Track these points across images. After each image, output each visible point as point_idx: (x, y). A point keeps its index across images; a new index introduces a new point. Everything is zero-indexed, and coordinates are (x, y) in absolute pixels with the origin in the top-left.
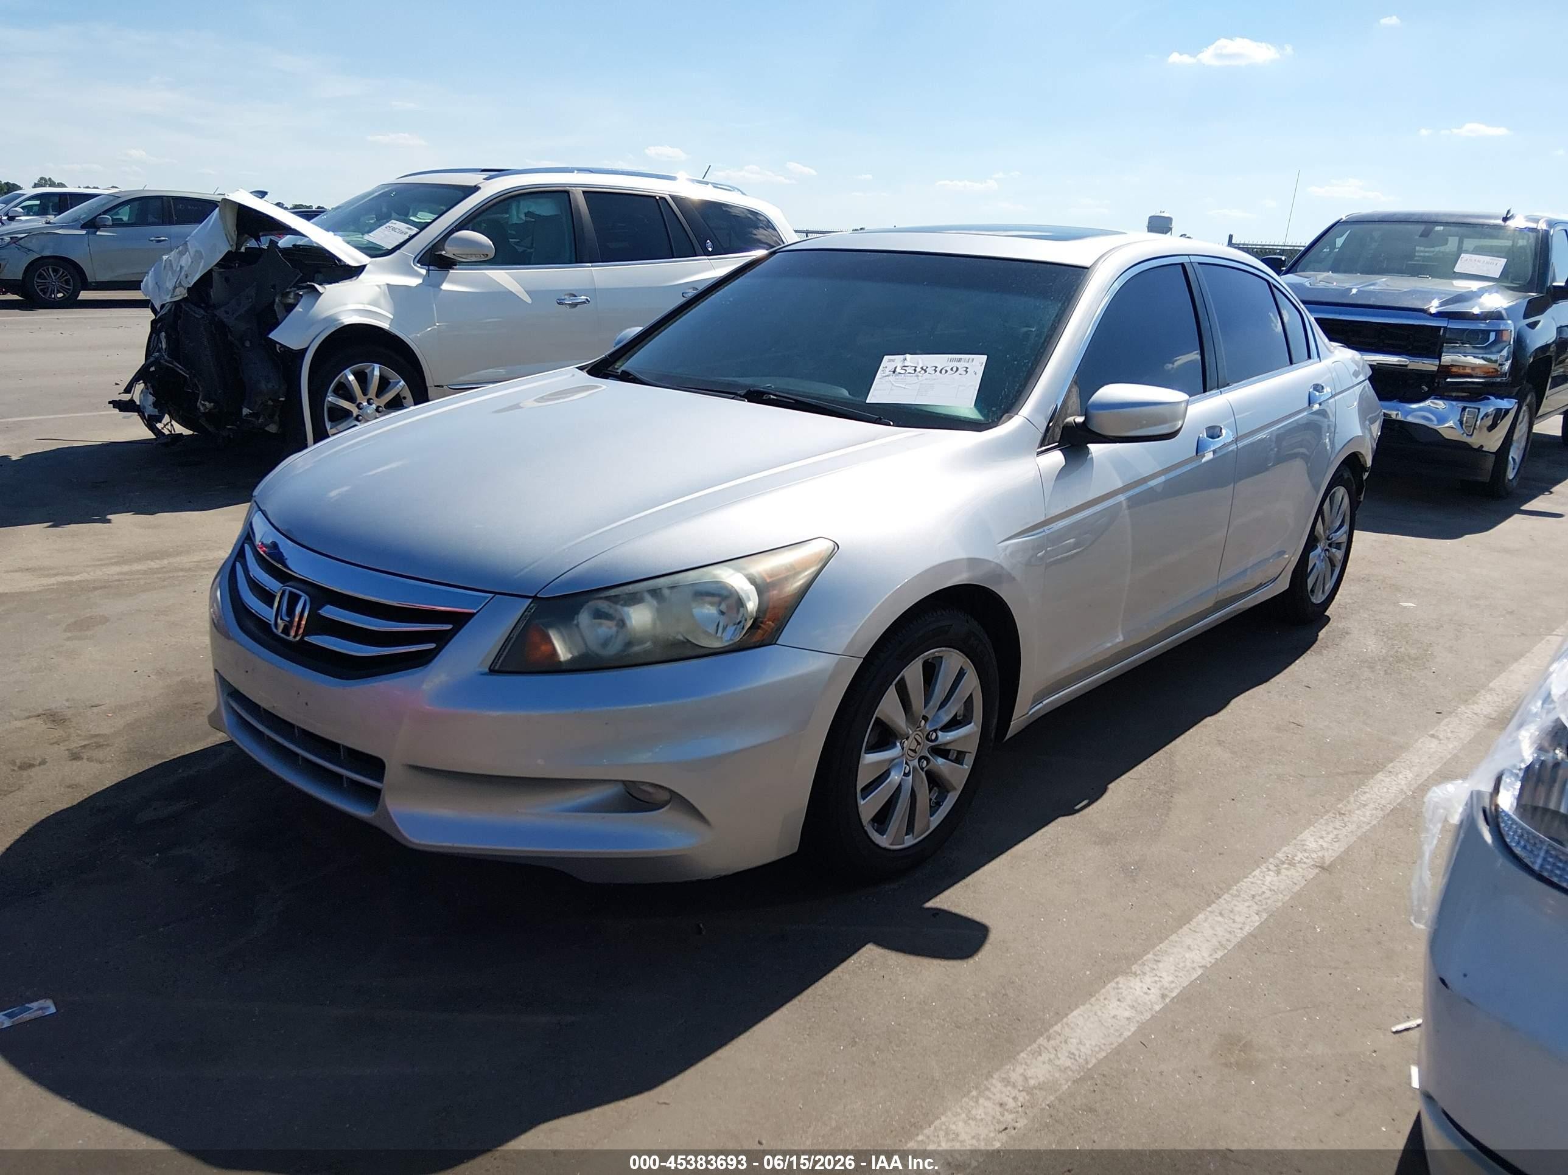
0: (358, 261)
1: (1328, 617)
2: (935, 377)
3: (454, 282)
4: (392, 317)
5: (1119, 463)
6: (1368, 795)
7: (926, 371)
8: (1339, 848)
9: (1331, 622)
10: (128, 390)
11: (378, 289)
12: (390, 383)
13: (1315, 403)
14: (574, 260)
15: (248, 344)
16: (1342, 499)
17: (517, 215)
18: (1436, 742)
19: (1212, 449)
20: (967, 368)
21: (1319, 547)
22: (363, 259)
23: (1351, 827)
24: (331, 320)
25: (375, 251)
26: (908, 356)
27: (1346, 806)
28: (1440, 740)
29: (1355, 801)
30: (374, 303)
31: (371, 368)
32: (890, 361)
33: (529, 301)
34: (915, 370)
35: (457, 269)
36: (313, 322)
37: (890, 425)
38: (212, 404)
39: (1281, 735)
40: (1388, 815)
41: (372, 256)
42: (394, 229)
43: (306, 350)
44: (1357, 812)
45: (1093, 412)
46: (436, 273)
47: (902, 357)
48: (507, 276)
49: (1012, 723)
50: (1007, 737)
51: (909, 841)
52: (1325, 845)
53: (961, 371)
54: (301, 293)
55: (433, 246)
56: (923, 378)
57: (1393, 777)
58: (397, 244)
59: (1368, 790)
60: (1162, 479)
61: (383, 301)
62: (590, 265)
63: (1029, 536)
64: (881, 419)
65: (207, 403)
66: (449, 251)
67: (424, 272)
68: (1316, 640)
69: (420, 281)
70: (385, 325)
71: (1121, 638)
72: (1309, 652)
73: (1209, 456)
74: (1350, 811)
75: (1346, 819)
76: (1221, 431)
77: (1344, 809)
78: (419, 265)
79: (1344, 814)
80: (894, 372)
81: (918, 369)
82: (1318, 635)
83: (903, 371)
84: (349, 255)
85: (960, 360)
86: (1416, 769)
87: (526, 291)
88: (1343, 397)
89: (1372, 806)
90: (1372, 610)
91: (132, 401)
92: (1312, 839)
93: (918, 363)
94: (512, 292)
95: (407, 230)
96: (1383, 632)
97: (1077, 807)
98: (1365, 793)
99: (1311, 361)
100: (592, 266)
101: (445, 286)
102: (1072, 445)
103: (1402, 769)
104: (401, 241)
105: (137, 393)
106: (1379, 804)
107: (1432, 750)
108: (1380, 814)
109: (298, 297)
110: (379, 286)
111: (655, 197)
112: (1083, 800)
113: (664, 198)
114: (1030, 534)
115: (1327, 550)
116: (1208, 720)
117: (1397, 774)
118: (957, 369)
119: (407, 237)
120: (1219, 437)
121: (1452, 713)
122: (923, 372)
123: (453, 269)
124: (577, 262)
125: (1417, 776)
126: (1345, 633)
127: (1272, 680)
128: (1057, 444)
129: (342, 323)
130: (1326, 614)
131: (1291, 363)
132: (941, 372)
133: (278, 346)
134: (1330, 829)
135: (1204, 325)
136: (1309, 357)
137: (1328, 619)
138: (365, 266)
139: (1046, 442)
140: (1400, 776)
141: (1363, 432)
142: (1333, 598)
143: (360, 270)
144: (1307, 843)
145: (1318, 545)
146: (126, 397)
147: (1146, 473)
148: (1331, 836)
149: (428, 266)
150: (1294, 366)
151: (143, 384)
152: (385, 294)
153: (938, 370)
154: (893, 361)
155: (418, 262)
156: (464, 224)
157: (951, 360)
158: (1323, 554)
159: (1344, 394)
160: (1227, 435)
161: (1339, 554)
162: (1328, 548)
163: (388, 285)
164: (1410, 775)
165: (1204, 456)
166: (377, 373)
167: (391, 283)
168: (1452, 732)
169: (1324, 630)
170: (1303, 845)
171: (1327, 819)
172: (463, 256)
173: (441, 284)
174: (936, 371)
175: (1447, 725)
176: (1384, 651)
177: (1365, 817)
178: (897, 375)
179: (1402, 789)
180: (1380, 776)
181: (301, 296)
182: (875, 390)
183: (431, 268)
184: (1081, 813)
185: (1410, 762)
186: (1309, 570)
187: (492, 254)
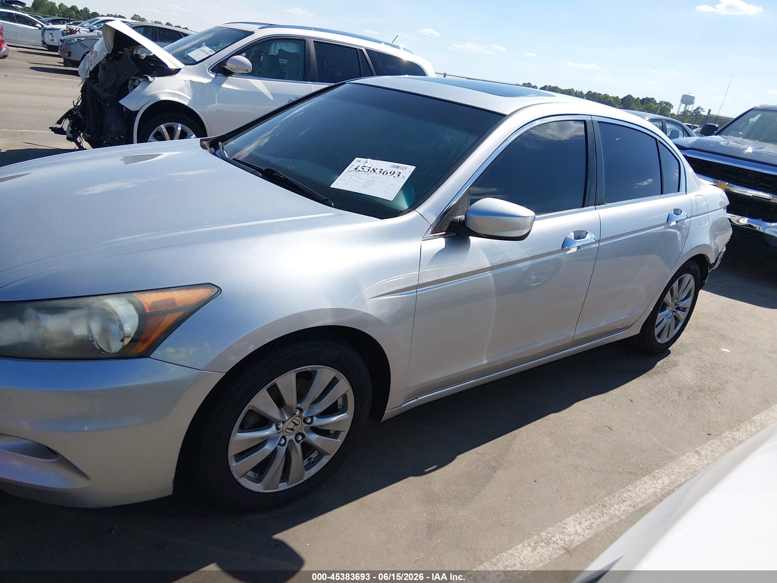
0: (175, 65)
1: (670, 351)
2: (378, 177)
3: (230, 83)
4: (190, 99)
5: (487, 251)
6: (630, 493)
7: (375, 171)
8: (588, 534)
9: (670, 355)
10: (59, 122)
11: (184, 82)
12: (187, 134)
13: (672, 221)
14: (302, 80)
15: (108, 105)
16: (689, 281)
17: (274, 50)
18: (697, 457)
19: (577, 245)
20: (400, 173)
21: (668, 310)
22: (180, 65)
23: (606, 518)
24: (154, 96)
25: (189, 62)
26: (369, 160)
27: (610, 499)
28: (701, 456)
29: (619, 497)
30: (181, 90)
31: (177, 125)
32: (358, 161)
33: (272, 98)
34: (369, 170)
35: (234, 77)
36: (144, 97)
37: (331, 206)
38: (89, 135)
39: (594, 434)
40: (636, 512)
41: (186, 64)
42: (203, 51)
43: (138, 111)
44: (616, 506)
45: (469, 215)
46: (220, 77)
47: (365, 160)
48: (261, 83)
49: (386, 412)
50: (382, 421)
51: (283, 486)
52: (579, 530)
53: (396, 175)
54: (141, 80)
55: (221, 62)
56: (371, 176)
57: (654, 481)
58: (202, 59)
59: (631, 489)
60: (529, 263)
61: (186, 90)
62: (311, 82)
63: (401, 295)
64: (327, 200)
65: (86, 135)
66: (229, 66)
67: (213, 76)
68: (654, 367)
69: (210, 81)
70: (186, 103)
71: (485, 362)
72: (644, 375)
73: (574, 250)
74: (611, 504)
75: (605, 511)
76: (586, 235)
77: (608, 502)
78: (211, 72)
79: (606, 506)
80: (356, 169)
81: (371, 170)
82: (656, 364)
83: (362, 169)
84: (172, 62)
85: (398, 167)
86: (673, 476)
87: (271, 94)
88: (698, 218)
89: (628, 502)
90: (700, 351)
91: (62, 128)
92: (572, 524)
93: (372, 166)
94: (263, 93)
95: (209, 52)
96: (700, 367)
97: (426, 470)
98: (629, 491)
99: (679, 193)
100: (312, 84)
101: (224, 85)
102: (457, 235)
103: (664, 475)
104: (204, 57)
105: (66, 124)
106: (634, 502)
107: (692, 463)
108: (631, 510)
109: (140, 82)
110: (185, 81)
111: (356, 49)
112: (434, 465)
113: (362, 50)
114: (402, 293)
115: (674, 311)
116: (552, 416)
117: (658, 479)
118: (394, 172)
119: (208, 56)
120: (584, 238)
121: (718, 435)
122: (373, 171)
123: (231, 76)
124: (303, 81)
125: (672, 483)
126: (676, 364)
127: (610, 392)
128: (444, 233)
129: (160, 99)
130: (669, 349)
131: (662, 194)
132: (383, 174)
133: (124, 108)
134: (590, 517)
135: (592, 162)
136: (679, 191)
137: (669, 352)
138: (180, 69)
139: (436, 230)
140: (660, 481)
141: (711, 243)
142: (675, 341)
143: (177, 71)
144: (568, 527)
145: (667, 308)
146: (59, 126)
147: (514, 258)
148: (588, 523)
149: (217, 73)
150: (663, 195)
151: (69, 121)
152: (188, 86)
153: (382, 172)
154: (359, 161)
155: (211, 70)
156: (239, 52)
157: (393, 167)
158: (671, 314)
159: (699, 217)
160: (589, 238)
161: (682, 315)
162: (675, 310)
163: (191, 81)
164: (667, 481)
165: (569, 249)
166: (179, 129)
167: (193, 80)
168: (712, 451)
169: (662, 361)
170: (564, 528)
171: (591, 508)
172: (235, 70)
173: (222, 84)
174: (380, 172)
175: (710, 445)
176: (694, 381)
177: (619, 511)
178: (357, 171)
179: (656, 492)
180: (646, 479)
181: (141, 81)
182: (339, 179)
183: (218, 74)
184: (428, 475)
185: (672, 471)
186: (657, 323)
187: (250, 70)
